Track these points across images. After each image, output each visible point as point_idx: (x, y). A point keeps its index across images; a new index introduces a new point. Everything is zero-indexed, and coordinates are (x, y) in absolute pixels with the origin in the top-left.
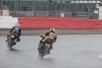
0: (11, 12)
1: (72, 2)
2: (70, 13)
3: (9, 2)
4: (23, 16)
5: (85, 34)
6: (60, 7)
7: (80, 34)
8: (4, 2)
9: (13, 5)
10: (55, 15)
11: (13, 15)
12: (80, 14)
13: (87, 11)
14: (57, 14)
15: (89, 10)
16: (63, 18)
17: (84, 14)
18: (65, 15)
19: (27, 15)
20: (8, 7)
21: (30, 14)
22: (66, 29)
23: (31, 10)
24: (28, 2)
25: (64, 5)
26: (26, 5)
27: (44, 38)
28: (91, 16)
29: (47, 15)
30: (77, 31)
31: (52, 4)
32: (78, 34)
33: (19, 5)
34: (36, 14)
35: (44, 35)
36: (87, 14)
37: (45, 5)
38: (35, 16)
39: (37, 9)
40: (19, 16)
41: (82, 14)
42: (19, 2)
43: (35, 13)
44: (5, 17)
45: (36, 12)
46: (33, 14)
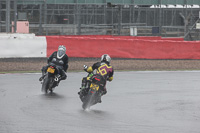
0: (33, 26)
1: (153, 7)
2: (149, 28)
3: (29, 7)
4: (56, 34)
5: (178, 68)
6: (128, 16)
7: (169, 69)
8: (19, 7)
9: (38, 12)
10: (119, 33)
11: (38, 32)
12: (168, 30)
13: (183, 24)
14: (123, 30)
15: (186, 22)
16: (135, 37)
17: (176, 30)
18: (138, 32)
19: (65, 30)
20: (28, 16)
21: (70, 29)
22: (141, 59)
23: (71, 23)
24: (66, 6)
25: (136, 13)
26: (61, 12)
27: (90, 73)
28: (190, 34)
29: (104, 31)
30: (162, 63)
31: (112, 10)
32: (164, 69)
33: (48, 12)
34: (82, 30)
35: (90, 68)
36: (182, 30)
37: (98, 12)
38: (79, 34)
39: (84, 20)
40: (49, 34)
41: (171, 30)
42: (49, 6)
43: (80, 28)
44: (22, 36)
45: (83, 25)
46: (76, 31)
